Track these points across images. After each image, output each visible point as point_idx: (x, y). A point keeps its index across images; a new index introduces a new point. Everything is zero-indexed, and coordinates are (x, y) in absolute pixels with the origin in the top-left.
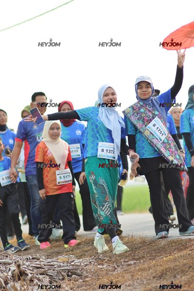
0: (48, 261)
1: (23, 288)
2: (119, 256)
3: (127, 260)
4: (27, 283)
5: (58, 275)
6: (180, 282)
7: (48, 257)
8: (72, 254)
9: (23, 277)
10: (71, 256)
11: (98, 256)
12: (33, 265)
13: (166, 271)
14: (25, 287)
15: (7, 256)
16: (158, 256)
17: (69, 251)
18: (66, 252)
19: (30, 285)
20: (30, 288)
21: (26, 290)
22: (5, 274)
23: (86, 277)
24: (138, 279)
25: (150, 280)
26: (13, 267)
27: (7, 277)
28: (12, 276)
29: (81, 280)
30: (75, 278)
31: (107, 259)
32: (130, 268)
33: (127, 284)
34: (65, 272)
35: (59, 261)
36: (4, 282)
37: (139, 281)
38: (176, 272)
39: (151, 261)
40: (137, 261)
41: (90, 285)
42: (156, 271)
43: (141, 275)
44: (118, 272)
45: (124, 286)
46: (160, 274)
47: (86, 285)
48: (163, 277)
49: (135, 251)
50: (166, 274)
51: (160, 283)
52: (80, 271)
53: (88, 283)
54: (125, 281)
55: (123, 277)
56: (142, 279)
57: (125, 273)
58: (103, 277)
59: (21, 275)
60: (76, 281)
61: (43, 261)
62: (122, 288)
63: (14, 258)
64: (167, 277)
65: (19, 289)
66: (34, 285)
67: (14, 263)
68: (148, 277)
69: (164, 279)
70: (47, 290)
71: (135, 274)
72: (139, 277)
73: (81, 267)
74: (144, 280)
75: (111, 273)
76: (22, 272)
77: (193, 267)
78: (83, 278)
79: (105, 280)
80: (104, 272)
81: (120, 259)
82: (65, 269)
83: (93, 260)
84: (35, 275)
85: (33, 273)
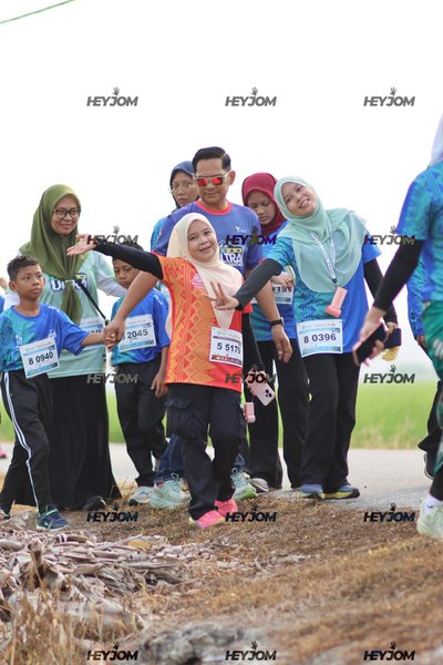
0: (104, 547)
1: (44, 606)
2: (266, 543)
3: (283, 552)
4: (53, 595)
5: (125, 580)
6: (404, 606)
7: (104, 537)
8: (159, 534)
9: (45, 579)
10: (157, 537)
11: (220, 541)
12: (71, 555)
13: (373, 582)
14: (50, 602)
15: (11, 532)
16: (357, 546)
17: (152, 527)
18: (146, 527)
19: (61, 600)
20: (61, 605)
21: (52, 611)
22: (6, 571)
23: (190, 586)
24: (307, 596)
25: (334, 598)
26: (25, 558)
27: (8, 578)
28: (22, 578)
29: (177, 593)
30: (164, 587)
31: (238, 547)
32: (291, 572)
33: (283, 606)
34: (142, 573)
35: (129, 547)
36: (3, 590)
37: (309, 601)
38: (394, 585)
39: (339, 557)
40: (306, 554)
41: (197, 605)
42: (350, 580)
43: (314, 586)
44: (264, 578)
45: (274, 610)
46: (357, 587)
47: (189, 604)
48: (365, 595)
49: (305, 533)
50: (371, 588)
51: (357, 607)
52: (177, 572)
53: (192, 600)
54: (278, 599)
55: (275, 591)
56: (317, 597)
57: (280, 581)
58: (228, 588)
59: (41, 575)
60: (165, 595)
61: (94, 545)
62: (270, 616)
63: (26, 537)
64: (373, 596)
65: (35, 608)
66: (71, 599)
67: (26, 548)
68: (330, 593)
69: (368, 598)
70: (99, 611)
71: (300, 585)
72: (311, 592)
73: (177, 563)
74: (322, 600)
75: (246, 579)
76: (45, 567)
77: (435, 574)
78: (182, 588)
79: (233, 595)
80: (232, 579)
81: (269, 550)
82: (143, 568)
83: (207, 549)
84: (73, 577)
85: (68, 573)
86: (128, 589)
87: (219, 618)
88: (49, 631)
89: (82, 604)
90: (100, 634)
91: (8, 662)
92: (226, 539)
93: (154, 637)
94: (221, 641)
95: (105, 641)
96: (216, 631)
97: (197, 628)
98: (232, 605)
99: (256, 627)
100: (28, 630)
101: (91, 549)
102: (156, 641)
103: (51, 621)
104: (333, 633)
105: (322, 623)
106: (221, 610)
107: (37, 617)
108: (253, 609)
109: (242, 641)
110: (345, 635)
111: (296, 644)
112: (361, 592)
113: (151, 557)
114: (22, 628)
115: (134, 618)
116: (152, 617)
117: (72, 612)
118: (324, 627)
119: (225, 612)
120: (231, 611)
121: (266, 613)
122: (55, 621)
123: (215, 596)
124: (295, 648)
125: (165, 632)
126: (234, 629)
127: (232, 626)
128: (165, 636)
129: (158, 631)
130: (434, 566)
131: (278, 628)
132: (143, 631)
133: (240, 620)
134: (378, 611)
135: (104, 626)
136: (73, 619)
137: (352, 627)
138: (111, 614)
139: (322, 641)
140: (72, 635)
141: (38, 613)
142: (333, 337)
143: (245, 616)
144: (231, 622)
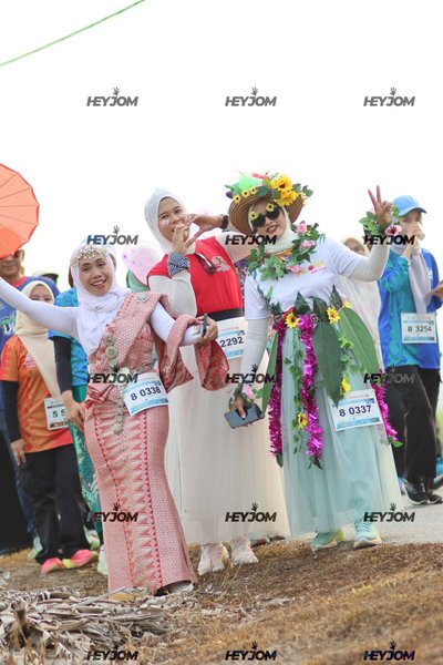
0: (89, 602)
2: (249, 588)
4: (39, 653)
5: (111, 634)
7: (88, 591)
9: (30, 638)
11: (203, 588)
12: (55, 612)
13: (359, 621)
14: (37, 661)
16: (340, 586)
19: (48, 658)
20: (47, 663)
24: (294, 639)
25: (322, 640)
26: (9, 617)
28: (7, 638)
29: (163, 644)
30: (150, 638)
31: (221, 594)
32: (276, 615)
34: (127, 626)
37: (295, 644)
38: (380, 622)
39: (323, 598)
40: (290, 597)
41: (184, 655)
42: (335, 621)
43: (300, 628)
44: (249, 623)
46: (343, 627)
47: (176, 655)
48: (351, 634)
49: (287, 576)
50: (357, 627)
51: (344, 647)
52: (162, 622)
53: (179, 650)
55: (261, 635)
56: (303, 639)
58: (214, 636)
59: (25, 634)
60: (152, 646)
61: (77, 601)
63: (9, 596)
64: (360, 634)
67: (10, 607)
68: (316, 634)
69: (355, 637)
71: (286, 629)
72: (297, 635)
73: (162, 614)
74: (309, 641)
75: (231, 626)
76: (28, 627)
77: (420, 609)
78: (168, 639)
79: (220, 642)
80: (217, 626)
81: (253, 595)
82: (127, 621)
83: (191, 598)
84: (59, 634)
85: (53, 630)
86: (114, 642)
89: (69, 661)
98: (219, 653)
101: (74, 604)
106: (208, 658)
112: (347, 631)
113: (135, 609)
119: (212, 660)
120: (218, 659)
123: (201, 644)
130: (418, 601)
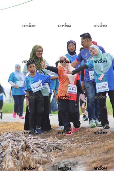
0: (42, 140)
1: (27, 156)
2: (83, 139)
3: (87, 142)
4: (30, 153)
5: (48, 149)
7: (42, 138)
8: (56, 137)
9: (28, 149)
10: (56, 138)
11: (71, 139)
12: (34, 142)
13: (110, 149)
14: (29, 155)
15: (19, 137)
16: (106, 140)
17: (54, 135)
18: (53, 135)
19: (32, 154)
20: (32, 155)
21: (30, 157)
22: (18, 147)
25: (101, 154)
26: (22, 143)
27: (18, 149)
28: (22, 148)
30: (58, 151)
31: (76, 140)
32: (89, 147)
33: (88, 155)
34: (52, 147)
35: (48, 140)
36: (17, 151)
37: (94, 154)
39: (102, 143)
40: (93, 142)
41: (66, 155)
42: (104, 149)
43: (95, 150)
44: (83, 148)
45: (85, 157)
46: (106, 151)
47: (64, 155)
48: (108, 153)
49: (93, 137)
50: (110, 151)
51: (106, 156)
52: (61, 147)
53: (65, 154)
54: (86, 154)
55: (85, 152)
57: (87, 149)
58: (74, 151)
59: (26, 148)
60: (58, 153)
61: (40, 140)
62: (84, 158)
63: (23, 138)
64: (110, 153)
65: (25, 156)
66: (34, 154)
67: (23, 141)
68: (100, 152)
69: (109, 153)
70: (41, 157)
71: (92, 150)
72: (95, 152)
73: (61, 145)
74: (98, 154)
75: (78, 149)
76: (27, 146)
78: (62, 151)
79: (75, 153)
80: (74, 148)
81: (84, 141)
82: (52, 146)
83: (68, 141)
84: (35, 148)
85: (33, 147)
86: (48, 151)
87: (72, 159)
88: (29, 162)
89: (37, 155)
90: (42, 163)
91: (19, 170)
92: (73, 138)
93: (55, 164)
94: (72, 165)
95: (43, 165)
96: (71, 162)
97: (66, 161)
98: (75, 155)
99: (81, 161)
100: (24, 162)
101: (39, 141)
102: (56, 165)
103: (29, 159)
104: (100, 162)
105: (97, 160)
106: (72, 157)
107: (26, 159)
108: (80, 156)
109: (77, 165)
110: (104, 163)
111: (91, 165)
112: (107, 152)
113: (54, 143)
114: (22, 161)
115: (50, 159)
116: (55, 158)
117: (34, 157)
118: (98, 161)
119: (73, 157)
120: (75, 157)
121: (83, 157)
122: (30, 160)
123: (70, 153)
124: (91, 166)
125: (58, 162)
126: (75, 162)
127: (75, 161)
128: (58, 163)
129: (56, 162)
131: (86, 161)
132: (52, 162)
133: (77, 159)
134: (112, 157)
135: (43, 161)
136: (35, 159)
137: (105, 161)
138: (44, 158)
139: (98, 164)
140: (35, 163)
141: (26, 158)
142: (105, 87)
143: (78, 158)
144: (74, 160)
